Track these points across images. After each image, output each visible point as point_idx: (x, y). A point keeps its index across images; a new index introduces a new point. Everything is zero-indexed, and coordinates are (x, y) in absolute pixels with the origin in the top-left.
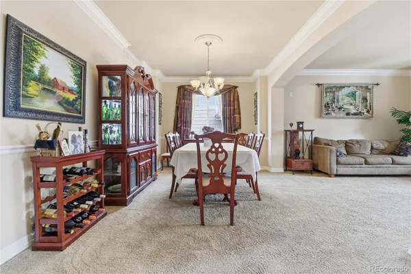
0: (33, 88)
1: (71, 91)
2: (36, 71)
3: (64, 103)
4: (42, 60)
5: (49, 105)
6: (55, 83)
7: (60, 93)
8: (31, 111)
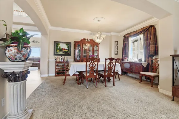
0: (58, 51)
1: (66, 50)
2: (58, 48)
3: (65, 52)
4: (59, 46)
5: (61, 53)
6: (62, 49)
7: (63, 50)
8: (58, 54)
